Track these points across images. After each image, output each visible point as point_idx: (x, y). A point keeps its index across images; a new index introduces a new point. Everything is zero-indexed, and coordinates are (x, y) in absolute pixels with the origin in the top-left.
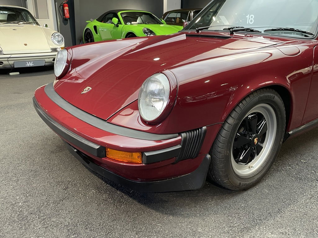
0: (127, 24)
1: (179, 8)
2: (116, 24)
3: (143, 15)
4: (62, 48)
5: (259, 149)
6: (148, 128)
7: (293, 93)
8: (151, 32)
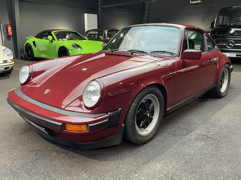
0: (59, 40)
1: (97, 28)
2: (51, 40)
3: (71, 33)
4: (11, 60)
5: (151, 120)
6: (90, 111)
7: (166, 88)
8: (78, 46)
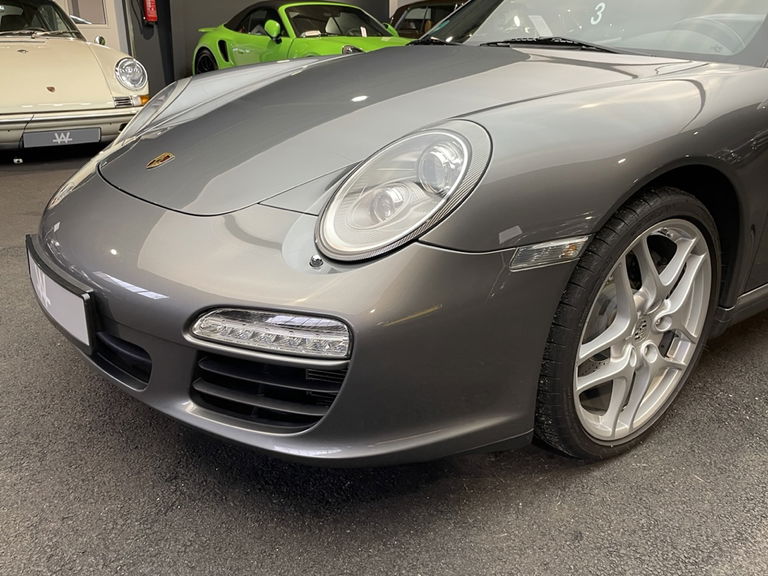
0: (302, 34)
2: (275, 35)
4: (142, 97)
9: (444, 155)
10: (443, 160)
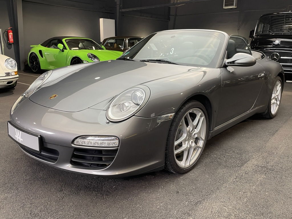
0: (72, 49)
1: (114, 36)
2: (61, 49)
3: (85, 41)
4: (15, 72)
8: (95, 57)
9: (139, 94)
10: (139, 95)
